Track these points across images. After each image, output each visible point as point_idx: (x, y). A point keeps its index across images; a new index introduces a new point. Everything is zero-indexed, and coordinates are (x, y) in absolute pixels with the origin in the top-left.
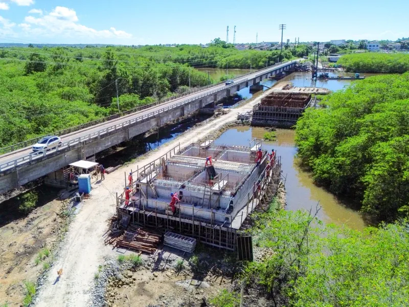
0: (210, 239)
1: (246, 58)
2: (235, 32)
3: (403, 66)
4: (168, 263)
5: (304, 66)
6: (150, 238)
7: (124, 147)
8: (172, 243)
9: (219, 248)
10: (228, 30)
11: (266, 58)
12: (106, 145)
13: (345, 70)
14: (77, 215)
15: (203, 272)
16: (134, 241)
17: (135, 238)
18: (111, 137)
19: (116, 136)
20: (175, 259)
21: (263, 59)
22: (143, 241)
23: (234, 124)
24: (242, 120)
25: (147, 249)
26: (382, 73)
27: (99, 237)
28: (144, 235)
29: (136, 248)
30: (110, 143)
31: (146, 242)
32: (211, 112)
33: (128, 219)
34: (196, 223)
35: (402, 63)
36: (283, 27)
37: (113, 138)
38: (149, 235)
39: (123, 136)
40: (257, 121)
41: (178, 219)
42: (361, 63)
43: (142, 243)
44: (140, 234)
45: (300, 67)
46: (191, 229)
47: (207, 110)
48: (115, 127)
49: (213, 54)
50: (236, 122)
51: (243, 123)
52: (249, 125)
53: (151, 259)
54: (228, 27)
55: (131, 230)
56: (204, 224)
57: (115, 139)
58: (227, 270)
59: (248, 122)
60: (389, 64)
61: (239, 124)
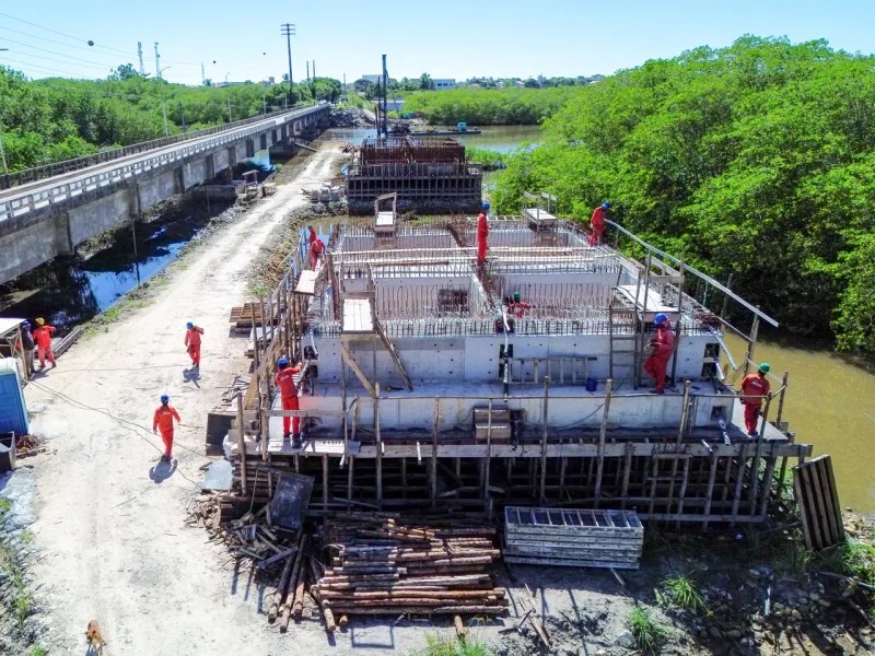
0: (669, 500)
1: (215, 101)
2: (158, 56)
3: (528, 110)
4: (591, 637)
5: (347, 115)
6: (458, 551)
7: (30, 289)
8: (546, 547)
9: (701, 523)
10: (140, 53)
11: (262, 99)
12: (9, 267)
13: (427, 122)
14: (34, 528)
15: (735, 633)
16: (402, 576)
17: (400, 563)
18: (19, 239)
19: (32, 238)
20: (602, 609)
21: (257, 103)
22: (438, 571)
23: (310, 212)
24: (326, 202)
25: (479, 600)
26: (495, 124)
27: (218, 597)
28: (424, 545)
29: (432, 606)
30: (17, 262)
31: (454, 570)
32: (225, 195)
33: (302, 493)
34: (616, 450)
35: (527, 104)
36: (288, 30)
37: (23, 242)
38: (445, 538)
39: (50, 240)
40: (360, 203)
41: (532, 451)
42: (455, 105)
43: (437, 579)
44: (405, 543)
45: (339, 116)
46: (594, 480)
47: (216, 189)
48: (32, 203)
49: (135, 93)
50: (313, 209)
51: (329, 210)
52: (344, 213)
53: (514, 636)
54: (140, 45)
55: (359, 536)
56: (643, 449)
57: (30, 247)
58: (809, 599)
59: (341, 206)
60: (505, 107)
61: (321, 212)
